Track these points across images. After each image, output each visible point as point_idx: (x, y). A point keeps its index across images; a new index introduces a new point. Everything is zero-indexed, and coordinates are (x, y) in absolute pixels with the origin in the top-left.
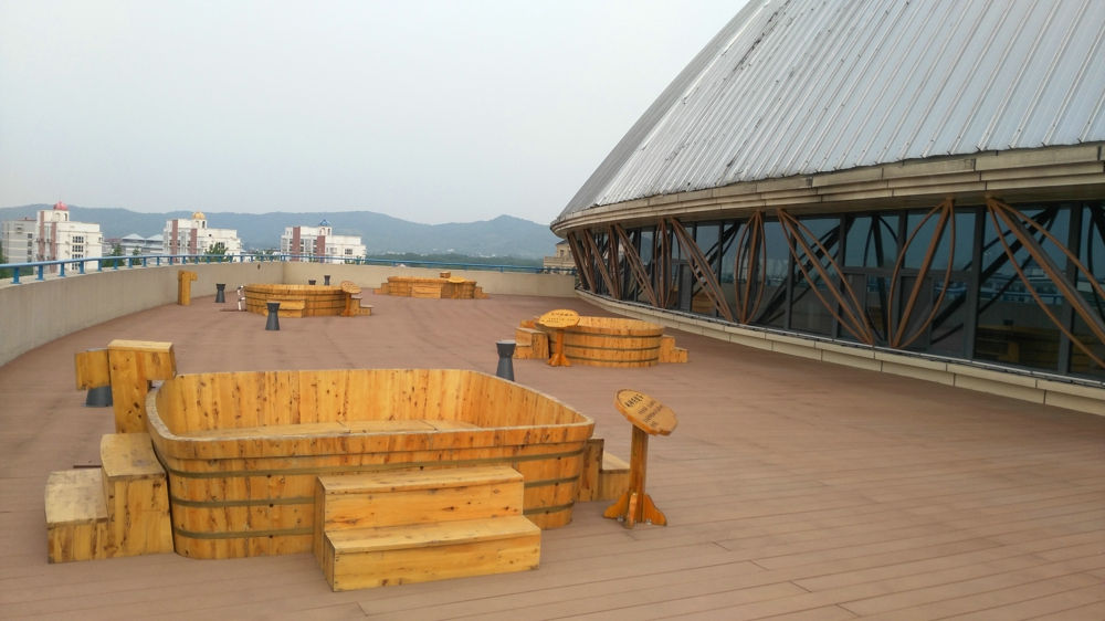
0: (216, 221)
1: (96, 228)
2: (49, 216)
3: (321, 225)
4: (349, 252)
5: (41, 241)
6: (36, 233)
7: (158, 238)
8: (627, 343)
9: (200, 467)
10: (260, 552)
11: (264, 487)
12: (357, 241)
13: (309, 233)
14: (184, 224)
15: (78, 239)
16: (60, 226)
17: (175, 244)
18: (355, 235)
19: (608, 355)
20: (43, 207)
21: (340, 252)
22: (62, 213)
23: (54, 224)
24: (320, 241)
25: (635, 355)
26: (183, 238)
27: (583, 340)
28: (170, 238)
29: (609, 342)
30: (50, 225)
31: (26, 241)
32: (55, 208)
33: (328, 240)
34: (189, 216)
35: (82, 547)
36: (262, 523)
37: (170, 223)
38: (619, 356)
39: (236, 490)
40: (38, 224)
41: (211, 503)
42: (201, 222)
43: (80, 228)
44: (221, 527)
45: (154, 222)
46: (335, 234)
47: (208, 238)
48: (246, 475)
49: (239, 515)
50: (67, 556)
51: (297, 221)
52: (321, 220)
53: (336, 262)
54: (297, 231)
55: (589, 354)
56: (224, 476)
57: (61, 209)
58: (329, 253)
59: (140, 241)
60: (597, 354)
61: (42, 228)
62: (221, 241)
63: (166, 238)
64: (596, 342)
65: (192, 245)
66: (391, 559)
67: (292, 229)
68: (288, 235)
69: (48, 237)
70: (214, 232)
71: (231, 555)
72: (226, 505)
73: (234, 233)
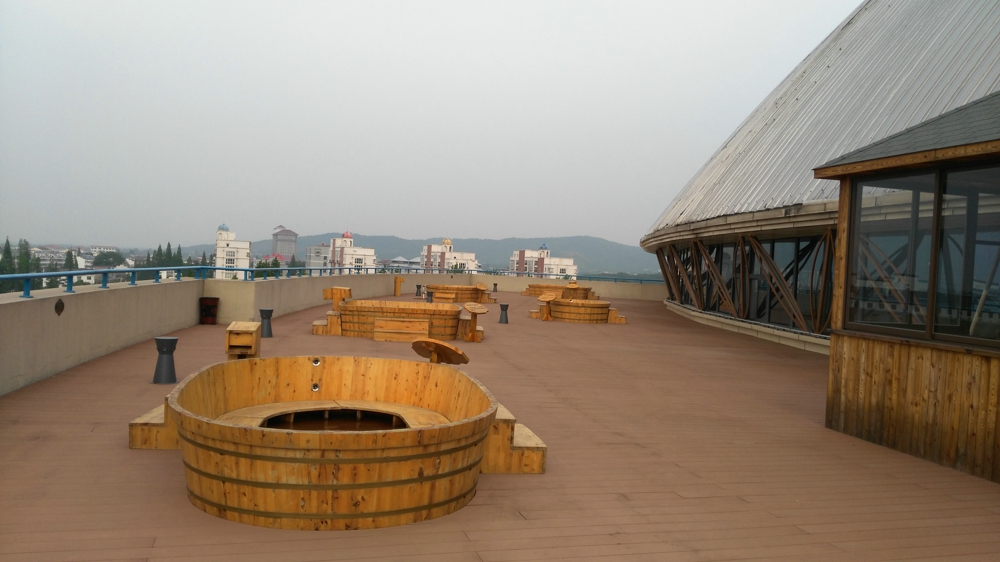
0: (460, 246)
1: (371, 252)
2: (339, 242)
3: (541, 248)
4: (563, 271)
5: (333, 262)
6: (330, 256)
7: (417, 260)
8: (582, 310)
9: (348, 313)
10: (362, 336)
11: (363, 319)
12: (570, 262)
13: (531, 255)
14: (436, 249)
15: (359, 261)
16: (346, 250)
17: (429, 264)
18: (568, 257)
19: (573, 316)
20: (335, 236)
21: (556, 271)
22: (348, 240)
23: (342, 248)
24: (540, 262)
25: (587, 317)
26: (435, 260)
27: (561, 309)
28: (426, 260)
29: (573, 310)
30: (339, 249)
31: (323, 262)
32: (343, 236)
33: (546, 261)
34: (440, 242)
35: (320, 332)
36: (362, 329)
37: (426, 248)
38: (578, 317)
39: (356, 319)
40: (331, 249)
41: (350, 322)
42: (448, 247)
43: (361, 252)
44: (352, 328)
45: (414, 246)
46: (553, 255)
47: (453, 259)
48: (359, 315)
49: (356, 325)
50: (317, 334)
51: (522, 245)
52: (542, 245)
53: (552, 277)
54: (522, 254)
55: (564, 315)
56: (353, 315)
57: (347, 237)
58: (547, 272)
59: (405, 262)
60: (567, 316)
61: (334, 251)
62: (463, 262)
63: (422, 259)
64: (567, 309)
65: (441, 264)
66: (388, 335)
67: (518, 253)
68: (516, 258)
69: (338, 259)
70: (458, 255)
71: (354, 336)
72: (354, 323)
73: (473, 256)
